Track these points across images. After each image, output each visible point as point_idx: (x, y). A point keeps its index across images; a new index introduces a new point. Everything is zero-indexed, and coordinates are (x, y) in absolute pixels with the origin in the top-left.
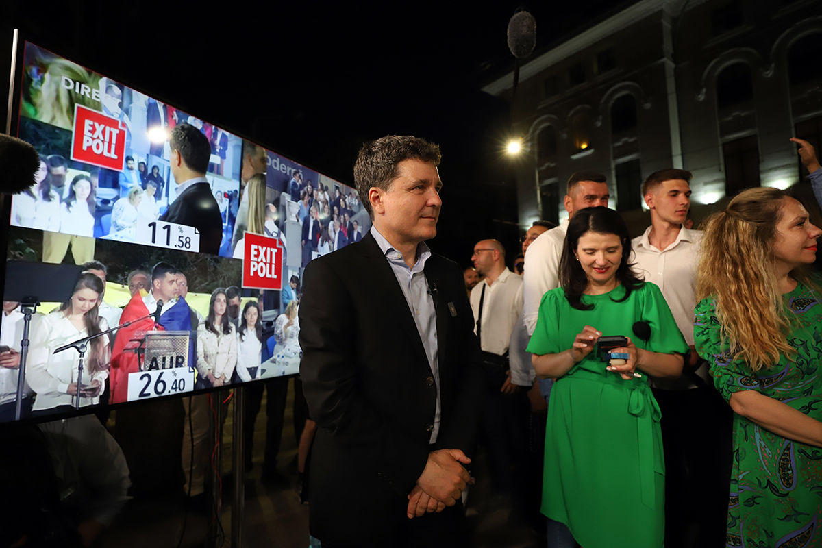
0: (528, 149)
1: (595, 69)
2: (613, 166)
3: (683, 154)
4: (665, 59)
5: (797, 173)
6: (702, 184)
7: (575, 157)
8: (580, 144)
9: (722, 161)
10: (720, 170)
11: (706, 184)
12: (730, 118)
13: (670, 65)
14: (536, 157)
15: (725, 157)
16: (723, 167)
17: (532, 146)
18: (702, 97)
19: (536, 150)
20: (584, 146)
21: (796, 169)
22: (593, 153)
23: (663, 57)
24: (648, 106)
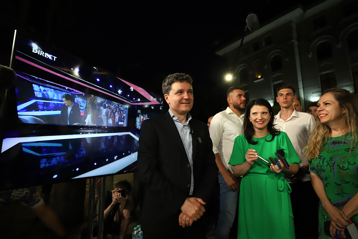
0: (235, 78)
1: (264, 44)
2: (272, 85)
3: (302, 80)
4: (293, 40)
5: (353, 88)
6: (311, 93)
7: (256, 81)
8: (258, 76)
9: (320, 83)
10: (319, 87)
11: (313, 93)
12: (323, 65)
13: (296, 42)
14: (239, 82)
15: (321, 82)
16: (320, 86)
17: (237, 77)
18: (310, 56)
19: (239, 79)
20: (259, 77)
21: (353, 86)
22: (263, 80)
23: (293, 39)
24: (287, 60)
